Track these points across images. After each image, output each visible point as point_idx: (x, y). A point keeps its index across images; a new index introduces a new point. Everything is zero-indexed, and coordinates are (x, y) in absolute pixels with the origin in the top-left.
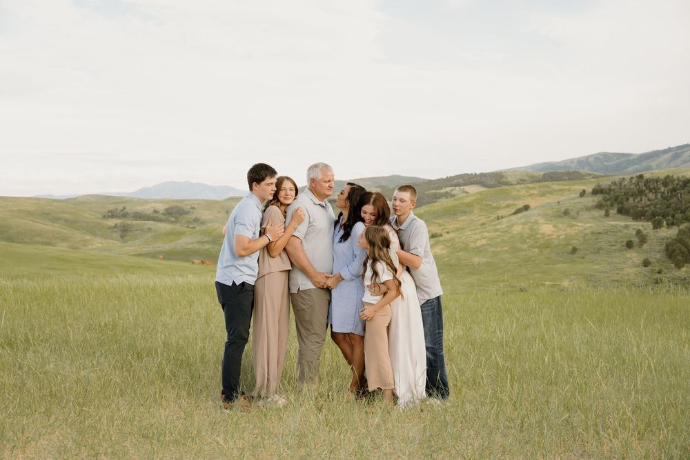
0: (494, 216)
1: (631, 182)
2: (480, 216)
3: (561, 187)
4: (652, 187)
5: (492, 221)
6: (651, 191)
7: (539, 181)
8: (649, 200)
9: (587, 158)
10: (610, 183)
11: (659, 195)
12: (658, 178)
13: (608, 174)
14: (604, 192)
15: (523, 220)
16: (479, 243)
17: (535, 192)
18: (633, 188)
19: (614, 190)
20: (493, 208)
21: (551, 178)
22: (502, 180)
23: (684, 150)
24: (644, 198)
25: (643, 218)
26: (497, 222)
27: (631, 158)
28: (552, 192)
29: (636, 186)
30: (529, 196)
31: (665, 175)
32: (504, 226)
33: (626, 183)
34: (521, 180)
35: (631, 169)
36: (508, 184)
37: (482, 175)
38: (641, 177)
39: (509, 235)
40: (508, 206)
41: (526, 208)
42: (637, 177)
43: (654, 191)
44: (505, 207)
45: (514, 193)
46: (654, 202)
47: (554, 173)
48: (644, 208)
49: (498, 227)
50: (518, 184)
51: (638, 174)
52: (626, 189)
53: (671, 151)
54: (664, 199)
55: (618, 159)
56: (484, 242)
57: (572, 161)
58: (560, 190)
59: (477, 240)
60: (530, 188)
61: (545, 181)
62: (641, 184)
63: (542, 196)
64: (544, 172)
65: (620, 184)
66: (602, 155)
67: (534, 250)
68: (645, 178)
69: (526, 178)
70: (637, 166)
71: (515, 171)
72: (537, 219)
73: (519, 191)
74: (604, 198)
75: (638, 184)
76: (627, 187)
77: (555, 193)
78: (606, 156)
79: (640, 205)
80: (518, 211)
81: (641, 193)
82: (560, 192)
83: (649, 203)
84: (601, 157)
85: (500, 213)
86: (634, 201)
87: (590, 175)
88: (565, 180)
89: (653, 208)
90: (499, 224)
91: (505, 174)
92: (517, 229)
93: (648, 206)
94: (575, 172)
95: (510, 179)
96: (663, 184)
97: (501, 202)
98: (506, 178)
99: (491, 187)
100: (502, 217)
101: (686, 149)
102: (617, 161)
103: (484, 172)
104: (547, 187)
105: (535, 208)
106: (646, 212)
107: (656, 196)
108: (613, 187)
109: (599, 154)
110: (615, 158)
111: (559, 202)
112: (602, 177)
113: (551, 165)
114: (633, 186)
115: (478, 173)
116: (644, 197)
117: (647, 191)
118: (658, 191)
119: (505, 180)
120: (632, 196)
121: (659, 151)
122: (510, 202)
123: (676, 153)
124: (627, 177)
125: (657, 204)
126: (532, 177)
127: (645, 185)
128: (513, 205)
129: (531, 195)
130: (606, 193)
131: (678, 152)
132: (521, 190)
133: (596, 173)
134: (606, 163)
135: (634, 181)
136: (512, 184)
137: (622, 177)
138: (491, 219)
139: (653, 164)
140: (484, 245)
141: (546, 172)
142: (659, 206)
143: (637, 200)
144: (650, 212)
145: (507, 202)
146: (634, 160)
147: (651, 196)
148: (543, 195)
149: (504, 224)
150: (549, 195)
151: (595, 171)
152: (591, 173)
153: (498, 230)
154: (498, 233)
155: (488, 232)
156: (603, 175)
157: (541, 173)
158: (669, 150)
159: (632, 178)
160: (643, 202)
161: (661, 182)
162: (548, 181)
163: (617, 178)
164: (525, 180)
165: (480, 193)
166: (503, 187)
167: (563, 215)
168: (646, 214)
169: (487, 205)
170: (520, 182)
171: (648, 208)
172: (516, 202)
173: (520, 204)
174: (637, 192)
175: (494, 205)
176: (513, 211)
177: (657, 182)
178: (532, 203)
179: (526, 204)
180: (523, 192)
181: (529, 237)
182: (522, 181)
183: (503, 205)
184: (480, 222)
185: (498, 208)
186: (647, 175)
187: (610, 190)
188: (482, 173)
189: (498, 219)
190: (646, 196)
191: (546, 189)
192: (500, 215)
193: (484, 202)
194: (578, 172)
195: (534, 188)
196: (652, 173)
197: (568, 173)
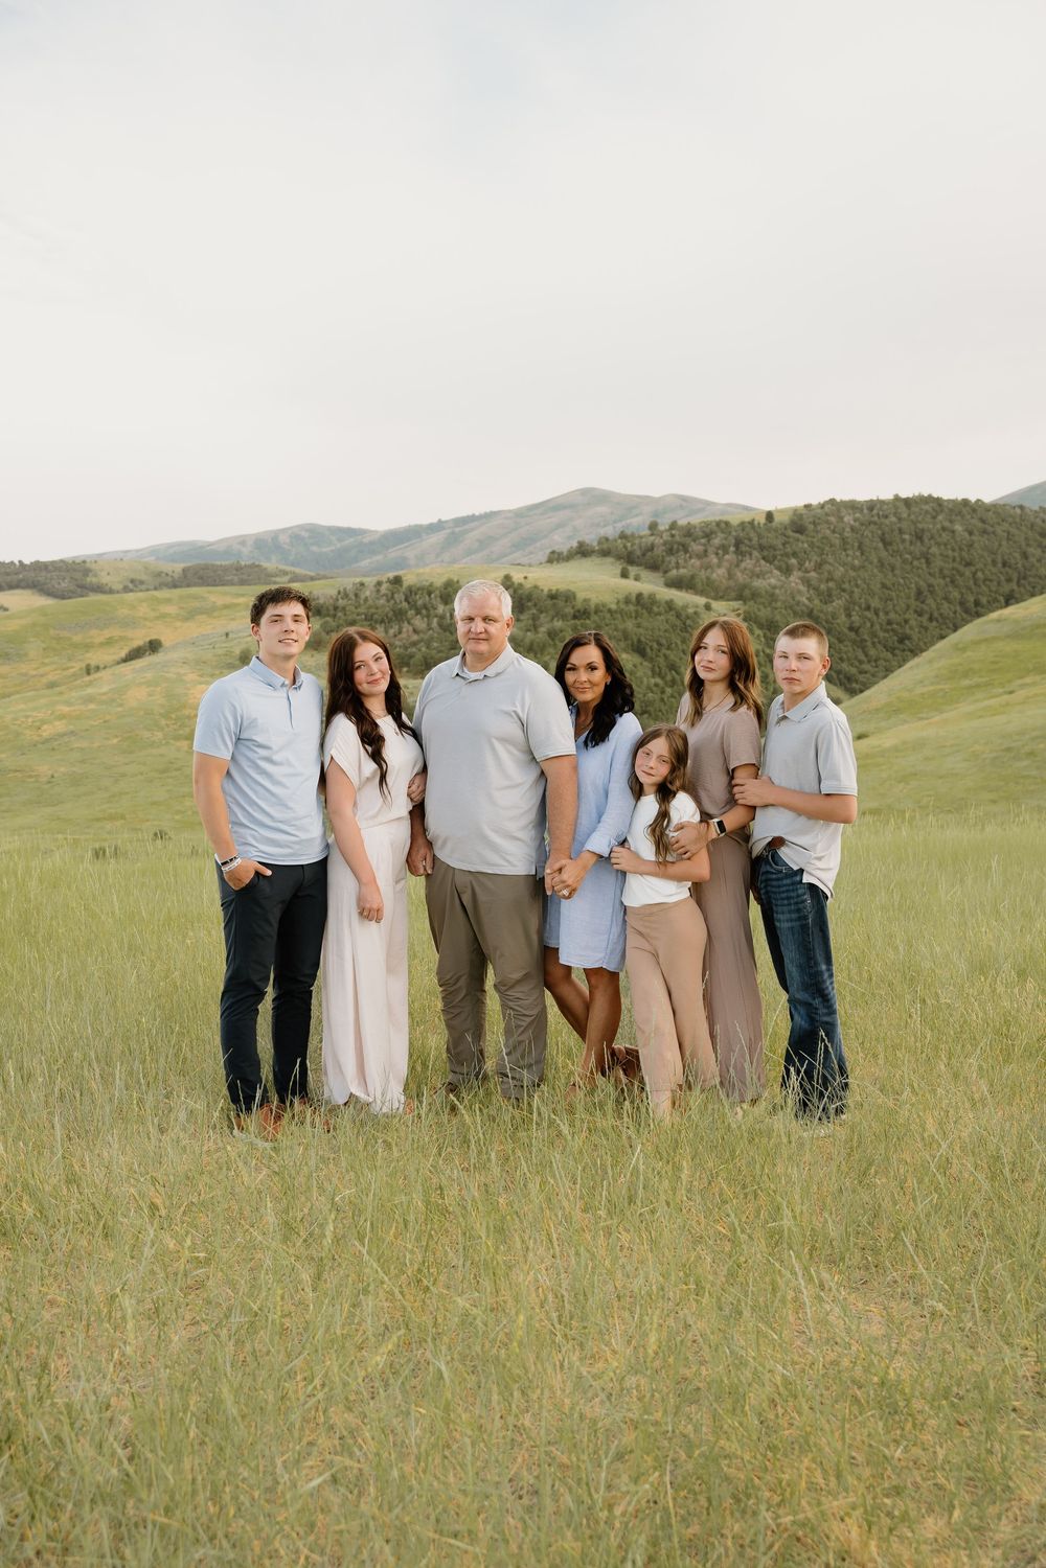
0: (77, 666)
1: (378, 591)
2: (44, 664)
3: (228, 600)
4: (420, 603)
5: (75, 676)
6: (418, 612)
7: (175, 586)
8: (415, 631)
9: (276, 534)
10: (334, 592)
11: (435, 620)
12: (431, 585)
13: (322, 573)
14: (324, 612)
15: (149, 675)
16: (47, 731)
17: (171, 610)
18: (383, 606)
19: (344, 609)
20: (75, 646)
21: (201, 578)
22: (88, 579)
23: (466, 527)
24: (406, 627)
25: (405, 669)
26: (87, 678)
27: (366, 540)
28: (210, 611)
29: (388, 601)
30: (157, 618)
31: (444, 579)
32: (105, 689)
33: (368, 593)
34: (132, 581)
35: (365, 563)
36: (99, 589)
37: (39, 567)
38: (397, 581)
39: (120, 709)
40: (109, 642)
41: (154, 646)
42: (389, 581)
43: (424, 612)
44: (102, 645)
45: (123, 612)
46: (426, 637)
47: (206, 567)
48: (406, 648)
49: (89, 691)
50: (126, 590)
51: (391, 575)
52: (370, 607)
53: (444, 529)
54: (445, 631)
55: (339, 540)
56: (60, 726)
57: (242, 540)
58: (226, 607)
59: (44, 722)
60: (160, 601)
61: (188, 586)
62: (400, 597)
63: (186, 619)
64: (183, 565)
65: (356, 595)
66: (307, 531)
67: (178, 744)
68: (405, 584)
69: (144, 577)
70: (379, 557)
71: (119, 559)
72: (182, 671)
73: (133, 607)
74: (323, 626)
75: (393, 597)
76: (370, 602)
77: (215, 614)
78: (315, 533)
79: (397, 643)
80: (135, 654)
81: (399, 615)
82: (225, 612)
83: (415, 638)
84: (303, 534)
85: (94, 658)
86: (386, 632)
87: (285, 573)
88: (232, 583)
89: (424, 649)
90: (90, 684)
91: (93, 566)
92: (137, 696)
93: (414, 644)
94: (253, 566)
95: (105, 579)
96: (441, 597)
97: (94, 632)
98: (96, 576)
99: (63, 597)
100: (98, 668)
101: (472, 525)
102: (339, 545)
103: (42, 560)
104: (195, 597)
105: (174, 647)
106: (411, 656)
107: (428, 625)
108: (341, 602)
109: (302, 527)
110: (333, 538)
111: (227, 635)
112: (312, 579)
113: (196, 549)
114: (382, 601)
115: (27, 562)
116: (406, 624)
117: (411, 613)
118: (432, 612)
119: (94, 580)
120: (382, 621)
121: (421, 526)
122: (115, 632)
123: (453, 533)
124: (370, 581)
125: (431, 639)
126: (159, 574)
127: (406, 600)
128: (122, 638)
129: (163, 616)
130: (328, 615)
131: (457, 530)
132: (137, 604)
133: (298, 570)
134: (314, 548)
135: (384, 588)
136: (111, 592)
137: (358, 580)
138: (72, 670)
139: (410, 554)
140: (63, 735)
141: (189, 564)
142: (435, 644)
143: (391, 632)
144: (419, 656)
145: (107, 633)
146: (372, 543)
147: (420, 623)
148: (190, 615)
149: (104, 683)
150: (203, 617)
151: (293, 565)
152: (288, 568)
153: (90, 699)
154: (92, 706)
155: (68, 703)
156: (312, 574)
157: (178, 567)
158: (439, 526)
159: (379, 584)
160: (404, 635)
161: (438, 592)
162: (195, 585)
163: (348, 583)
164: (142, 582)
165: (42, 611)
166: (94, 598)
167: (237, 662)
168: (412, 662)
169: (58, 639)
170: (131, 586)
171: (414, 650)
172: (129, 633)
173: (139, 638)
174: (391, 614)
175: (77, 638)
176: (123, 654)
177: (429, 594)
178: (167, 637)
179: (154, 637)
180: (144, 610)
181: (166, 716)
182: (134, 585)
183: (97, 640)
184: (44, 680)
185: (88, 647)
186: (409, 579)
187: (336, 608)
188: (37, 562)
189: (88, 673)
190: (409, 623)
191: (197, 604)
192: (93, 663)
193: (52, 632)
194: (258, 566)
195: (168, 601)
196: (418, 575)
197: (239, 569)
